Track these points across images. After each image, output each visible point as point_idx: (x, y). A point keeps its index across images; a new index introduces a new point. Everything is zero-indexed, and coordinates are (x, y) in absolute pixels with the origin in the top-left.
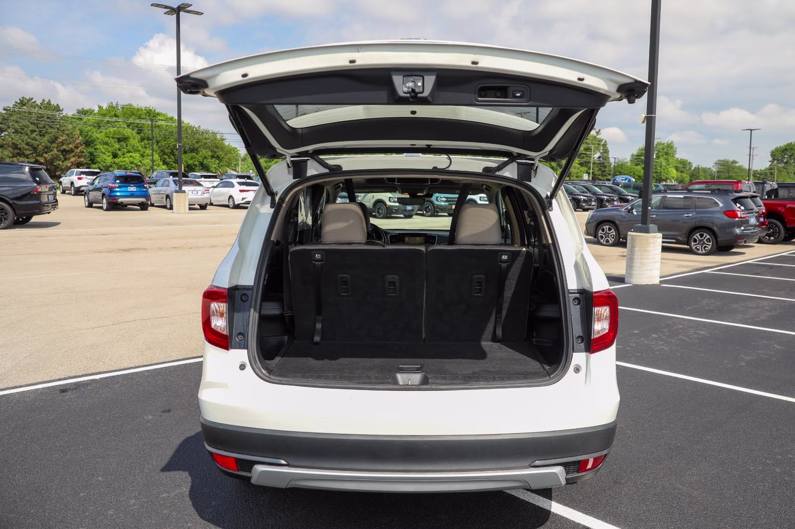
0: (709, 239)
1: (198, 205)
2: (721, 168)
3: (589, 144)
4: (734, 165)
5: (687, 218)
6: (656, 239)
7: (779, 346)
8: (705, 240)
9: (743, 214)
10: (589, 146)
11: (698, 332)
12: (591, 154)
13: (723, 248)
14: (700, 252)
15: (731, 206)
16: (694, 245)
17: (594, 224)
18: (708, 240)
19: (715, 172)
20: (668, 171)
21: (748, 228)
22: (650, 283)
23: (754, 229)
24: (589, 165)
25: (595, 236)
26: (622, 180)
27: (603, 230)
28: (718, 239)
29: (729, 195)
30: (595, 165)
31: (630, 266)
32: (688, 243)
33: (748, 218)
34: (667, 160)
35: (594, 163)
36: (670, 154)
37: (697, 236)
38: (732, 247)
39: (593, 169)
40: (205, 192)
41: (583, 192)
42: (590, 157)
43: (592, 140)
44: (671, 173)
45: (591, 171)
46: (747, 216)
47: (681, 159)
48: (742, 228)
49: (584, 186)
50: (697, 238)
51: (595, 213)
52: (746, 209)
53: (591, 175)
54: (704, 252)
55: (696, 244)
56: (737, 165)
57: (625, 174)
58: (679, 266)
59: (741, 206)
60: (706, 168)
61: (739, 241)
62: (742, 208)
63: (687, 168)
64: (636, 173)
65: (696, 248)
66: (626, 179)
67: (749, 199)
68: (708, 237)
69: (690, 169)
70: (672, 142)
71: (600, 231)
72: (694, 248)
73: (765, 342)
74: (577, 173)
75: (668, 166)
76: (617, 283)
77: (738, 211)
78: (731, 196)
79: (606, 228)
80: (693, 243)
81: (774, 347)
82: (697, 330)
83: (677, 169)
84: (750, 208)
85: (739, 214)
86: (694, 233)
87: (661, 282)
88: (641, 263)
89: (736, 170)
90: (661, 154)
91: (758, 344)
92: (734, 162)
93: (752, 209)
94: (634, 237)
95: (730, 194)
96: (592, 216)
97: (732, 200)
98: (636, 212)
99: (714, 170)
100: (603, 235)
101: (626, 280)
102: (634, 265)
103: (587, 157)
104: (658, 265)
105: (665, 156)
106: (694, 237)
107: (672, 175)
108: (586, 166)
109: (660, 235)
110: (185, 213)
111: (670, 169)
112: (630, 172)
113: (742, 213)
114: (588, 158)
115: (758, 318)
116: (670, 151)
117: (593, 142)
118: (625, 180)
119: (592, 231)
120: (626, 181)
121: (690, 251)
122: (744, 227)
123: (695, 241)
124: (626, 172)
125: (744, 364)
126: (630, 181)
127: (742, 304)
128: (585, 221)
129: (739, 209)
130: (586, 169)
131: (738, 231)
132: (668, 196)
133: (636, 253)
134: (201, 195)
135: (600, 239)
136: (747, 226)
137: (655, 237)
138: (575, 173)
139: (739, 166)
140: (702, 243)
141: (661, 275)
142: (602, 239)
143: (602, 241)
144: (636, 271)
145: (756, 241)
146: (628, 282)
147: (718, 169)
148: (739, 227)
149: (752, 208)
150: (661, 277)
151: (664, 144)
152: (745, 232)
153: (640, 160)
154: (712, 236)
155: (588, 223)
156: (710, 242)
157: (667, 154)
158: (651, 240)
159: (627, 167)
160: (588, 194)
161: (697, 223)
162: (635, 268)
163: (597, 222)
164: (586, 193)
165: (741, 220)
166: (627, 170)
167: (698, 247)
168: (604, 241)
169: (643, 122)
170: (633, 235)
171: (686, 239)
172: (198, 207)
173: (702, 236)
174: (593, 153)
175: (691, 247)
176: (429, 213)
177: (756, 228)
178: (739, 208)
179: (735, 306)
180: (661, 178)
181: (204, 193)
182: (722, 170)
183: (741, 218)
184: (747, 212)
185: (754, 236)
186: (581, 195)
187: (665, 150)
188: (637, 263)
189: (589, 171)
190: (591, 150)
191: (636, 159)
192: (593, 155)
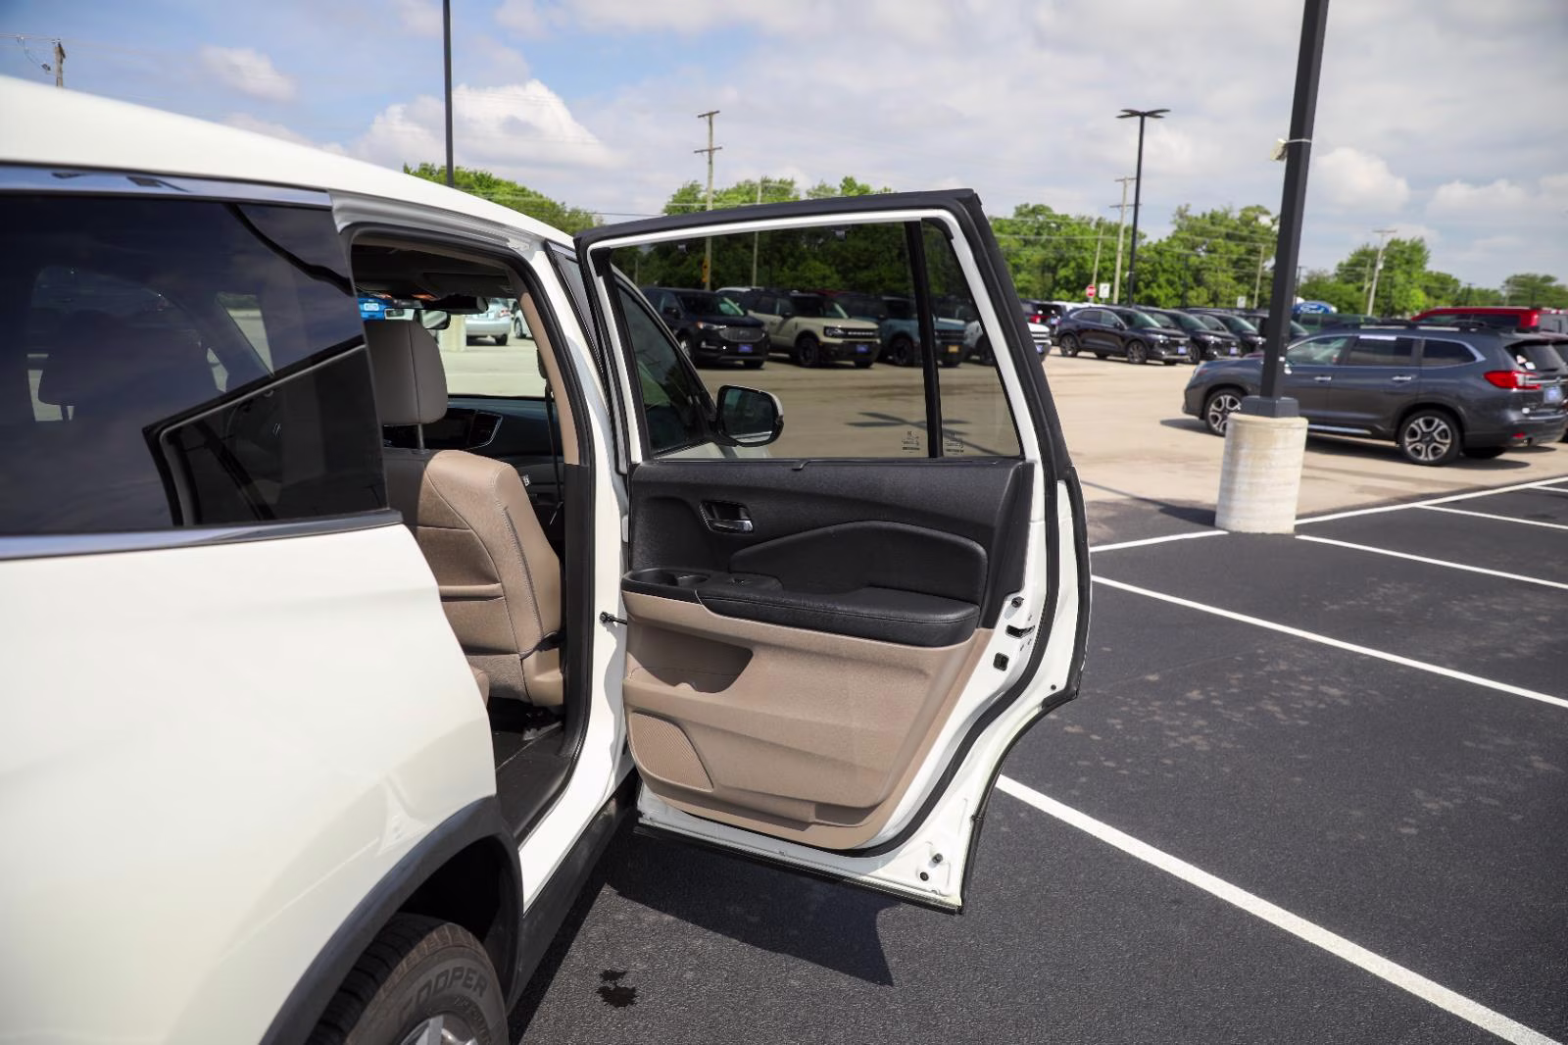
0: (1444, 431)
1: (493, 336)
2: (1519, 291)
3: (1255, 242)
4: (1546, 285)
5: (1400, 385)
6: (1290, 432)
7: (1546, 761)
8: (1435, 434)
9: (1530, 379)
10: (1257, 245)
11: (1324, 688)
12: (1258, 261)
13: (1478, 451)
14: (1422, 457)
15: (1506, 362)
16: (1411, 443)
17: (1202, 390)
18: (1444, 434)
19: (1505, 298)
20: (1408, 296)
21: (1541, 411)
22: (1269, 531)
23: (1556, 413)
24: (1253, 281)
25: (1203, 415)
26: (1312, 309)
27: (1219, 404)
28: (1467, 433)
29: (1500, 338)
30: (1265, 282)
31: (1227, 489)
32: (1397, 438)
33: (1541, 389)
34: (1409, 274)
35: (1263, 278)
36: (1415, 263)
37: (1419, 424)
38: (1501, 451)
39: (1260, 289)
40: (502, 314)
41: (1217, 329)
42: (1256, 266)
43: (1263, 234)
44: (1414, 298)
45: (1257, 292)
46: (1539, 385)
47: (1438, 273)
48: (1526, 411)
49: (1220, 318)
50: (1416, 428)
51: (1206, 369)
52: (1538, 369)
53: (1256, 300)
54: (1431, 458)
55: (1415, 442)
56: (1554, 284)
57: (1323, 299)
58: (1363, 490)
59: (1528, 361)
60: (1487, 291)
61: (1516, 438)
62: (1530, 366)
63: (1450, 291)
64: (1345, 298)
65: (1415, 449)
66: (1319, 308)
67: (1550, 348)
68: (1444, 426)
69: (1454, 291)
70: (1422, 240)
71: (1213, 406)
72: (1409, 449)
73: (1507, 741)
74: (1230, 295)
75: (1409, 286)
76: (1196, 526)
77: (1519, 372)
78: (1506, 338)
79: (1225, 400)
80: (1407, 440)
81: (1528, 765)
82: (1323, 682)
83: (1428, 291)
84: (1551, 367)
85: (1520, 379)
86: (1411, 418)
87: (1299, 529)
88: (1251, 484)
89: (1550, 295)
90: (1396, 262)
91: (1482, 747)
92: (1548, 279)
93: (1554, 370)
94: (1239, 424)
95: (1502, 335)
96: (1200, 375)
97: (1507, 348)
98: (1291, 368)
99: (1504, 294)
100: (1218, 415)
101: (1218, 519)
102: (1237, 487)
103: (1251, 265)
104: (1294, 491)
105: (1404, 267)
106: (1413, 425)
107: (1416, 303)
108: (1248, 283)
109: (1303, 422)
110: (458, 350)
111: (1413, 292)
112: (1333, 295)
113: (1528, 376)
114: (1252, 268)
115: (1509, 650)
116: (1416, 257)
117: (1265, 237)
118: (1316, 309)
119: (1197, 406)
120: (1320, 312)
121: (1398, 455)
122: (1531, 409)
123: (1413, 434)
124: (1324, 295)
125: (1414, 831)
126: (1326, 310)
127: (1478, 604)
128: (1185, 383)
129: (1521, 369)
130: (1247, 287)
131: (1514, 416)
132: (1362, 337)
133: (1242, 462)
134: (495, 319)
135: (1211, 421)
136: (1539, 407)
137: (1289, 427)
138: (1225, 296)
139: (1557, 287)
140: (1428, 439)
141: (1301, 512)
142: (1215, 423)
143: (1215, 426)
144: (1240, 502)
145: (1560, 437)
146: (1222, 527)
147: (1511, 294)
148: (1518, 407)
149: (1555, 366)
150: (1298, 517)
151: (1404, 243)
152: (1532, 418)
153: (1353, 273)
154: (1454, 427)
155: (1191, 389)
156: (1446, 437)
157: (1408, 262)
158: (1278, 433)
159: (1328, 287)
160: (1227, 333)
161: (1420, 397)
162: (1236, 496)
163: (1211, 385)
164: (1223, 330)
165: (1524, 394)
166: (1327, 292)
167: (1418, 448)
168: (1219, 427)
169: (1280, 158)
170: (1239, 421)
171: (1393, 430)
172: (493, 340)
173: (1429, 424)
174: (1262, 258)
175: (1403, 448)
176: (905, 361)
177: (1561, 411)
178: (1523, 365)
179: (1457, 609)
180: (1393, 308)
181: (499, 317)
182: (1521, 294)
183: (1524, 387)
184: (1542, 375)
185: (1554, 428)
186: (1210, 335)
187: (1406, 256)
188: (1242, 483)
189: (1252, 292)
190: (1259, 252)
191: (1347, 271)
192: (1264, 262)
